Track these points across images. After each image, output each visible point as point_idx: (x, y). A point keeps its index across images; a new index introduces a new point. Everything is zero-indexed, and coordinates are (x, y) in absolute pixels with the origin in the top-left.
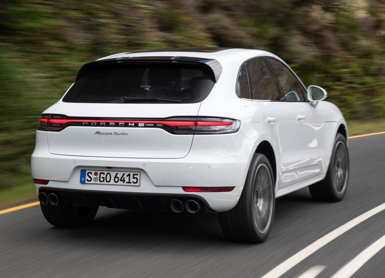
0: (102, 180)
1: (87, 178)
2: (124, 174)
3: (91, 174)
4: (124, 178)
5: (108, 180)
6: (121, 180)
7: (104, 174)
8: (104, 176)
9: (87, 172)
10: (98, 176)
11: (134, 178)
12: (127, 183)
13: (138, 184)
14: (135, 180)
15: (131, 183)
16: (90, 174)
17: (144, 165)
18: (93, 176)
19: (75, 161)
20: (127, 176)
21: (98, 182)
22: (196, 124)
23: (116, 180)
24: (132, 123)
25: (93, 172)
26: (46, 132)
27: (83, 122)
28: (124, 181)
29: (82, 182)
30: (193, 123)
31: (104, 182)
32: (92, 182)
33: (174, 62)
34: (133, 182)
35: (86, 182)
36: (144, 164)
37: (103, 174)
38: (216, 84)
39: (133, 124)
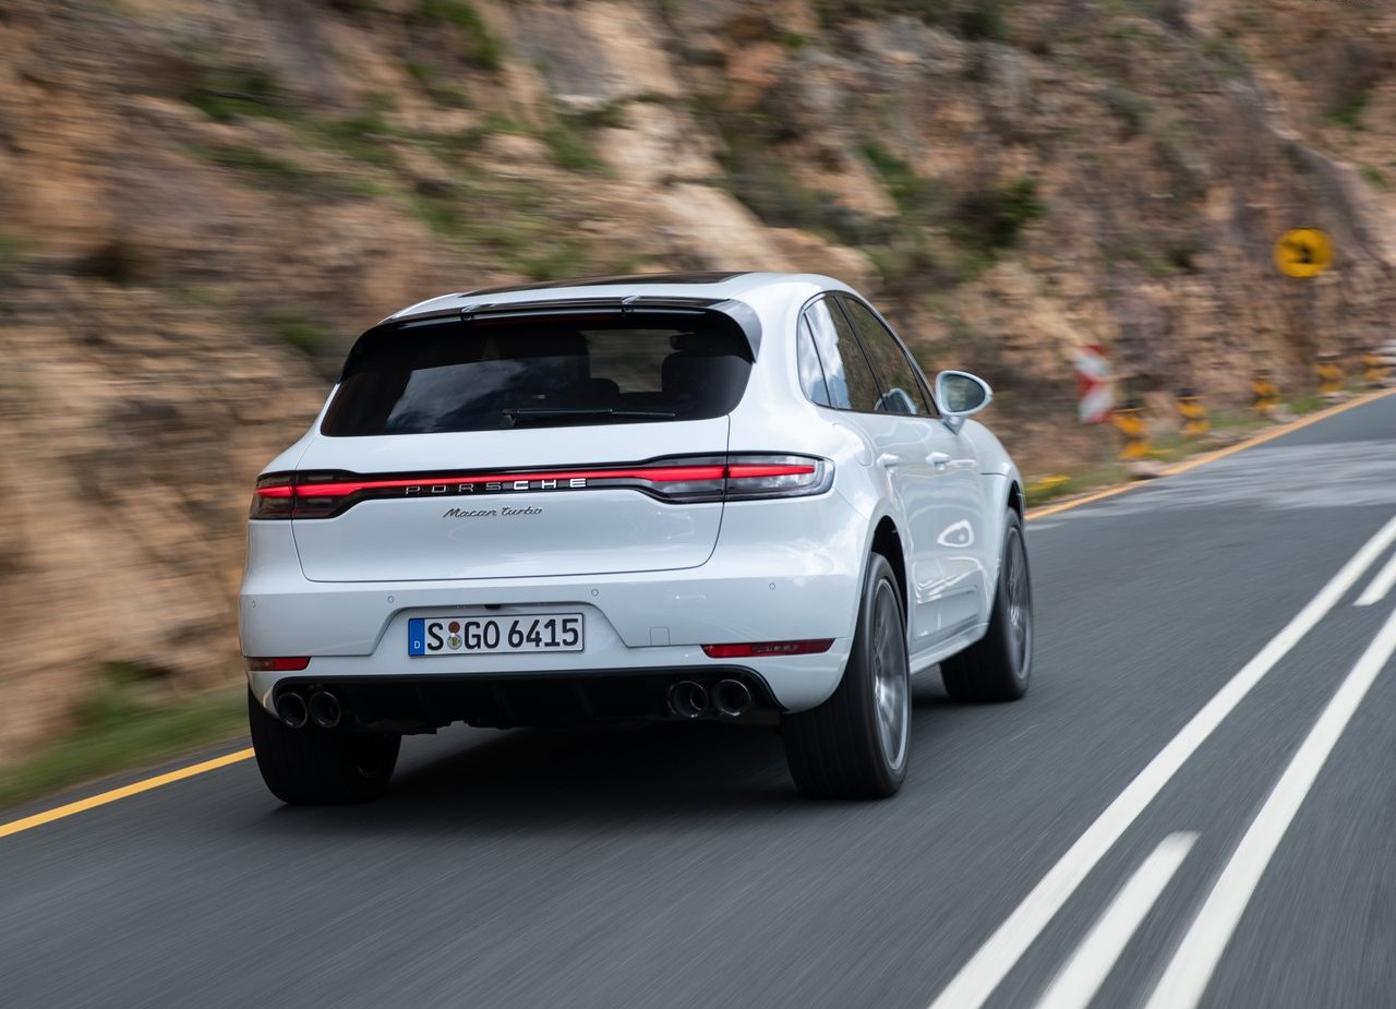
0: (473, 641)
1: (429, 639)
2: (536, 622)
3: (441, 628)
4: (538, 633)
5: (491, 641)
6: (529, 640)
7: (478, 625)
8: (480, 632)
9: (428, 623)
10: (462, 633)
11: (565, 630)
12: (547, 644)
13: (578, 646)
14: (570, 637)
15: (558, 644)
16: (436, 630)
17: (595, 593)
18: (445, 634)
19: (390, 597)
20: (546, 626)
21: (463, 649)
22: (726, 474)
23: (516, 639)
24: (552, 480)
25: (446, 623)
26: (289, 522)
27: (405, 487)
28: (538, 640)
29: (415, 653)
30: (717, 471)
31: (479, 647)
32: (445, 650)
33: (630, 311)
34: (565, 642)
35: (428, 651)
36: (595, 590)
37: (475, 627)
38: (754, 366)
39: (554, 484)
